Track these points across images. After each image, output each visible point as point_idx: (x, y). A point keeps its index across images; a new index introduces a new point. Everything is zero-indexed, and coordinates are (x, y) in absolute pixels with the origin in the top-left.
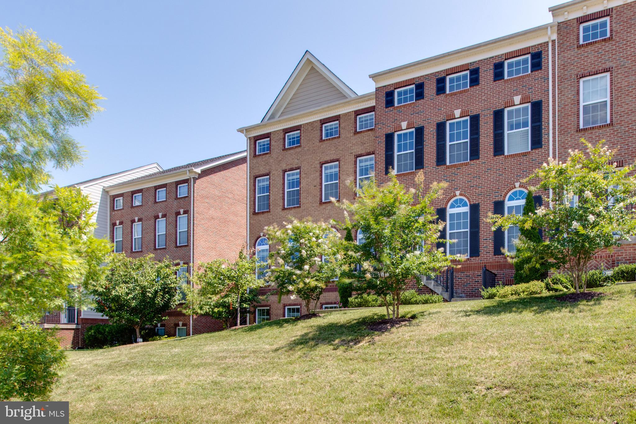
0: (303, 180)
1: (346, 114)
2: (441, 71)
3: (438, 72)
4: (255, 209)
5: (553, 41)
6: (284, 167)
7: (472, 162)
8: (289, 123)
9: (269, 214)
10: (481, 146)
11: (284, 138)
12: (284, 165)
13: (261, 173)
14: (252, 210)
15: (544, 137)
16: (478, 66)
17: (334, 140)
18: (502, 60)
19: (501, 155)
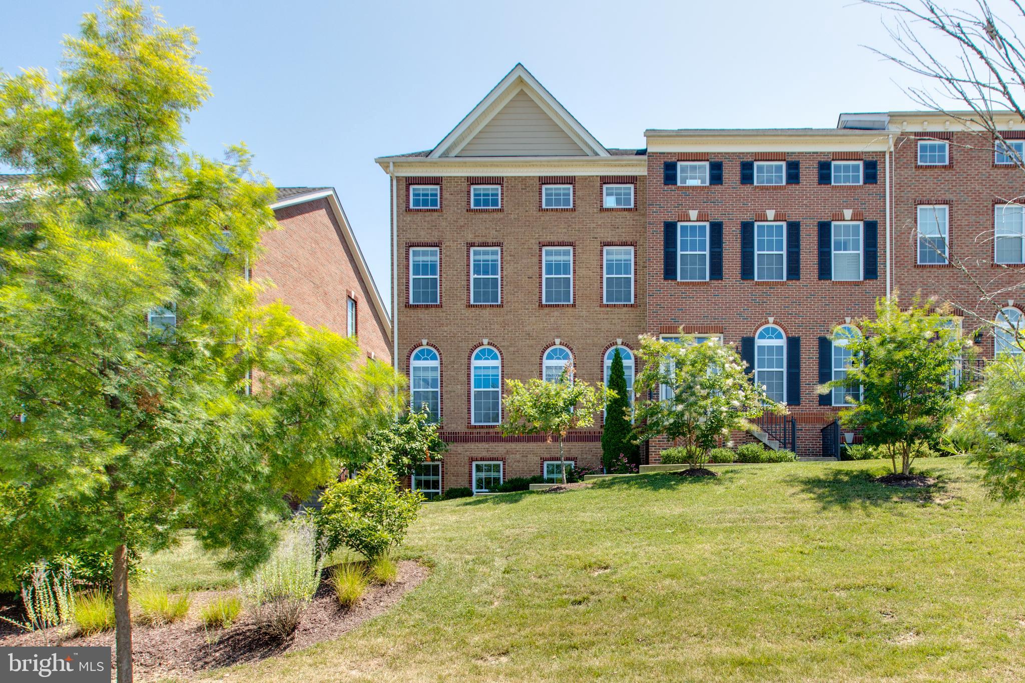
0: (508, 265)
1: (585, 178)
2: (748, 153)
3: (743, 153)
4: (408, 298)
5: (891, 153)
6: (470, 238)
7: (790, 283)
8: (481, 169)
9: (440, 310)
10: (802, 264)
11: (469, 192)
12: (470, 236)
13: (421, 240)
14: (403, 299)
15: (880, 267)
16: (797, 160)
17: (564, 213)
18: (829, 160)
19: (828, 279)
